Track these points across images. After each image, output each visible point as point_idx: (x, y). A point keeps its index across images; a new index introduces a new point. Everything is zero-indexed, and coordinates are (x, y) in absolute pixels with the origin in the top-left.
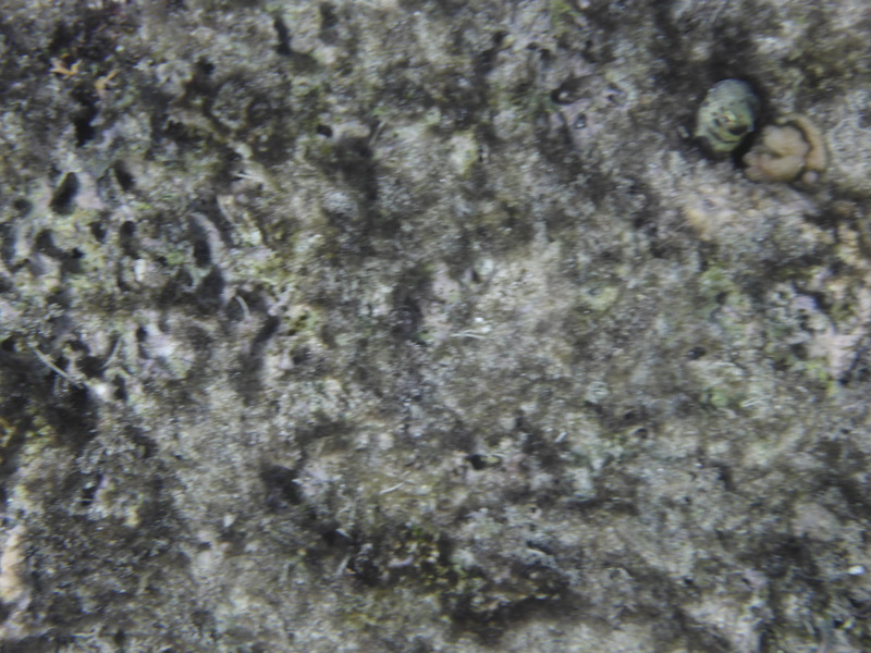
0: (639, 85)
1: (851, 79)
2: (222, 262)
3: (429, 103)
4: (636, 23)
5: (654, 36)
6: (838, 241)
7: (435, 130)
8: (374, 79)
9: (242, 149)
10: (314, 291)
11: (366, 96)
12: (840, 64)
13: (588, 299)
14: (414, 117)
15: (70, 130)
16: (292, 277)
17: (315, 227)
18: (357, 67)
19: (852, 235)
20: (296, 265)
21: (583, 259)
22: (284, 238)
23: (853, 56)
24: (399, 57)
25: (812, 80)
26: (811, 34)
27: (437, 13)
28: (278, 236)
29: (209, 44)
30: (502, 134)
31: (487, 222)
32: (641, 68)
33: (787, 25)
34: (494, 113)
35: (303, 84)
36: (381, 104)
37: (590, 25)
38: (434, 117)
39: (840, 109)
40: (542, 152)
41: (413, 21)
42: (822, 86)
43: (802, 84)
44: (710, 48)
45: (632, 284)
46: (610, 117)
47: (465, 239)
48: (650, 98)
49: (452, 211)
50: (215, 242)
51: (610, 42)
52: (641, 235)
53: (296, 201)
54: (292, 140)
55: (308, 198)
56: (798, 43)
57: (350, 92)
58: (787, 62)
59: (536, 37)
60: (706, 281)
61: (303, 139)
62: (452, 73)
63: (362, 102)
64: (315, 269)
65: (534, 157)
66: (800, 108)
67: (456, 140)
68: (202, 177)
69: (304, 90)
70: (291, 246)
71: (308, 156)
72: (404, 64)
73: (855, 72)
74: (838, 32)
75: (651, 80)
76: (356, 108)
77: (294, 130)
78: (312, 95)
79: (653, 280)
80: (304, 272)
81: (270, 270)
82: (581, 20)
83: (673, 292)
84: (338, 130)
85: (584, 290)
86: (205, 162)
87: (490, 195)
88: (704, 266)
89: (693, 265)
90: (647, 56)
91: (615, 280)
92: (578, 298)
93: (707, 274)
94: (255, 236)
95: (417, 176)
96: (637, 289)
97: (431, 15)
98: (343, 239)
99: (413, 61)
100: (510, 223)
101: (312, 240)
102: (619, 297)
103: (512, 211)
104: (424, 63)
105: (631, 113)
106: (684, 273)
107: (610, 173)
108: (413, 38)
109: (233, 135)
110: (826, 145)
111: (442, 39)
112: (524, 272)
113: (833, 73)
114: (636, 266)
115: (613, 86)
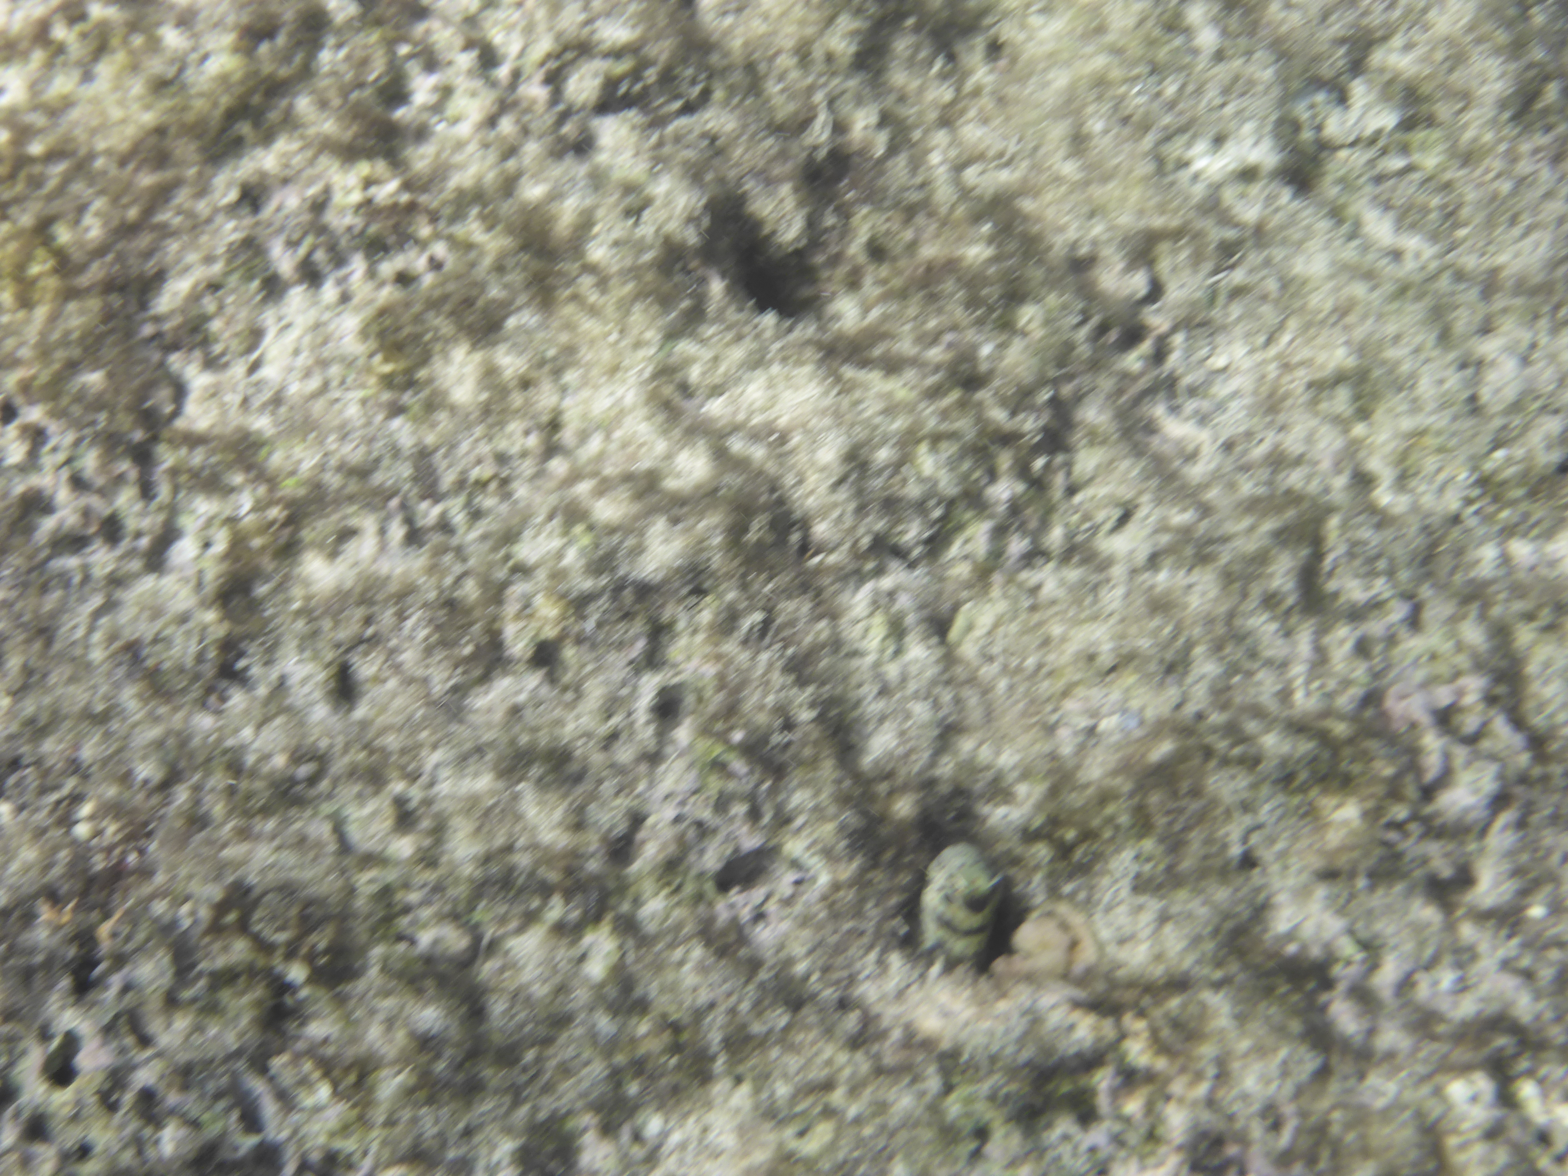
0: (828, 853)
1: (1112, 839)
2: (279, 1133)
3: (546, 891)
4: (813, 763)
5: (839, 782)
6: (1123, 1036)
7: (560, 929)
8: (468, 870)
9: (297, 973)
10: (406, 1143)
11: (460, 891)
12: (1096, 823)
13: (793, 1144)
14: (530, 918)
15: (65, 983)
16: (375, 1133)
17: (403, 1060)
18: (444, 859)
19: (1140, 1025)
20: (379, 1115)
21: (782, 1090)
22: (359, 1083)
23: (1110, 809)
24: (500, 841)
25: (1064, 851)
26: (1054, 792)
27: (547, 779)
28: (352, 1078)
29: (244, 862)
30: (651, 928)
31: (642, 1050)
32: (829, 828)
33: (1022, 789)
34: (637, 902)
35: (371, 881)
36: (483, 904)
37: (751, 772)
38: (556, 910)
39: (1105, 881)
40: (708, 943)
41: (516, 797)
42: (1078, 854)
43: (1052, 861)
44: (917, 802)
45: (853, 1111)
46: (798, 908)
47: (616, 1077)
48: (848, 870)
49: (593, 1036)
50: (269, 1108)
51: (780, 798)
52: (859, 1056)
53: (374, 1033)
54: (363, 950)
55: (390, 1023)
56: (1039, 807)
57: (438, 888)
58: (1029, 836)
59: (683, 803)
60: (953, 1107)
61: (377, 951)
62: (575, 855)
63: (456, 901)
64: (406, 1115)
65: (697, 952)
66: (1054, 892)
67: (588, 938)
68: (245, 1021)
69: (374, 888)
70: (371, 1090)
71: (385, 969)
72: (509, 849)
73: (1117, 828)
74: (1087, 785)
75: (843, 844)
76: (447, 908)
77: (363, 938)
78: (385, 893)
79: (881, 1107)
80: (390, 1123)
81: (345, 1130)
82: (739, 765)
83: (909, 1123)
84: (425, 938)
85: (789, 1132)
86: (246, 999)
87: (642, 1007)
88: (948, 1088)
89: (933, 1083)
90: (832, 810)
91: (829, 1112)
92: (780, 1145)
93: (953, 1097)
94: (324, 1091)
95: (540, 991)
96: (858, 1121)
97: (541, 784)
98: (440, 1066)
99: (521, 842)
100: (675, 1048)
101: (400, 1078)
102: (838, 1134)
103: (676, 1028)
104: (534, 846)
105: (824, 898)
106: (922, 1094)
107: (807, 977)
108: (518, 817)
109: (280, 952)
110: (1094, 935)
111: (558, 814)
112: (705, 1130)
113: (1088, 835)
114: (854, 1091)
115: (795, 864)
